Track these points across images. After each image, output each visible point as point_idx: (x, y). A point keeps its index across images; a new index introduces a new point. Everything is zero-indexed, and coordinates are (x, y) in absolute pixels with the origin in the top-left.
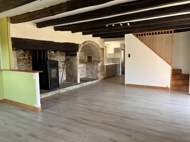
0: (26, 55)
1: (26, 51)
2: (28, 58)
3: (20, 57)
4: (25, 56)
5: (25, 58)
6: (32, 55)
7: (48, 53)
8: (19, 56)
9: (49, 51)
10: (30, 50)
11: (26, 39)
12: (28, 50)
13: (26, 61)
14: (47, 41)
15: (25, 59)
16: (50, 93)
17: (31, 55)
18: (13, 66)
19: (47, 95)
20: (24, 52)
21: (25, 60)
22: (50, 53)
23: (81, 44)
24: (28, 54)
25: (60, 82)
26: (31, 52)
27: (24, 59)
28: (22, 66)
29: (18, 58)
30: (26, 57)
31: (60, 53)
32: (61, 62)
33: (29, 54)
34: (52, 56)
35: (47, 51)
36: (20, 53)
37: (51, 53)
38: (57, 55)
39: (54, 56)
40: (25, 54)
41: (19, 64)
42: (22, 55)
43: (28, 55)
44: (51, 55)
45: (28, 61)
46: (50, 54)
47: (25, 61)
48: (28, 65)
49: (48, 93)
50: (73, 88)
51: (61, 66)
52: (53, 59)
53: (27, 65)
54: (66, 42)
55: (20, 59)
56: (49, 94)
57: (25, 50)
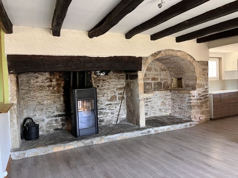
0: (54, 80)
1: (54, 74)
2: (57, 85)
3: (43, 84)
4: (51, 81)
5: (51, 85)
6: (63, 80)
7: (93, 75)
8: (42, 82)
9: (94, 72)
10: (59, 72)
11: (34, 55)
12: (56, 72)
13: (53, 89)
14: (74, 57)
15: (52, 85)
16: (71, 143)
17: (63, 79)
18: (10, 98)
19: (64, 147)
20: (50, 75)
21: (51, 87)
22: (96, 75)
23: (147, 58)
24: (57, 79)
25: (115, 122)
26: (62, 75)
27: (49, 86)
28: (46, 96)
29: (41, 85)
30: (54, 83)
31: (116, 75)
32: (117, 89)
33: (58, 78)
34: (99, 80)
35: (91, 73)
36: (44, 78)
37: (98, 76)
38: (110, 78)
39: (103, 80)
40: (52, 78)
41: (41, 93)
42: (47, 81)
43: (57, 80)
44: (98, 78)
45: (56, 88)
46: (95, 76)
47: (51, 88)
48: (56, 95)
49: (67, 144)
50: (125, 136)
51: (118, 96)
52: (102, 84)
53: (54, 94)
54: (113, 55)
55: (44, 86)
56: (70, 145)
57: (52, 73)
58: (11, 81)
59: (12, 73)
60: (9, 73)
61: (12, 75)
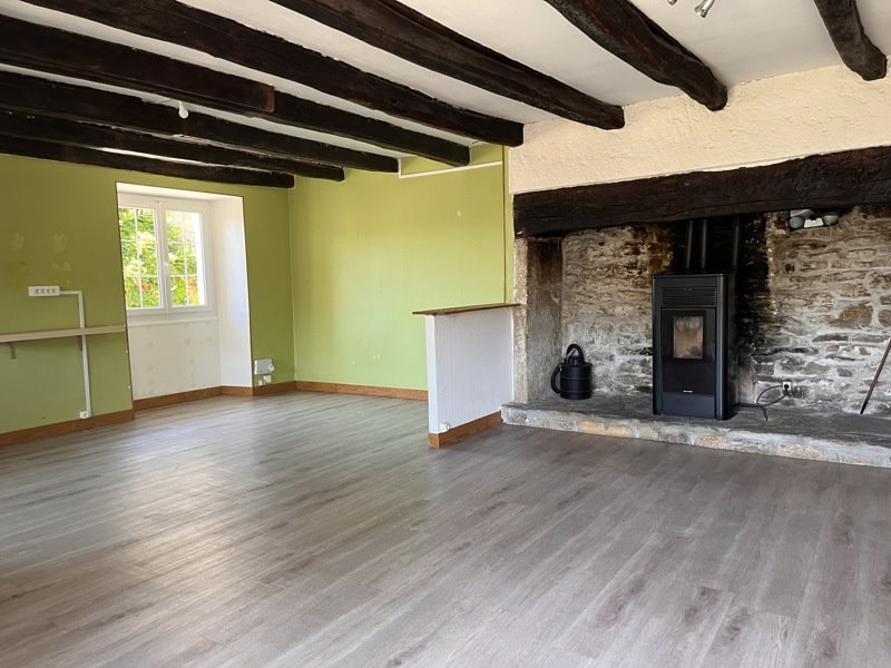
0: (644, 249)
1: (643, 230)
2: (653, 262)
3: (617, 259)
4: (636, 252)
5: (636, 263)
6: (670, 249)
7: (773, 230)
8: (614, 256)
9: (775, 218)
10: (662, 225)
11: (564, 189)
12: (651, 224)
13: (639, 273)
15: (639, 265)
16: (626, 422)
17: (669, 245)
19: (606, 428)
20: (635, 236)
21: (635, 268)
22: (784, 228)
24: (652, 245)
25: (855, 407)
26: (669, 234)
27: (631, 266)
28: (621, 294)
29: (611, 262)
30: (644, 257)
31: (878, 224)
32: (877, 281)
33: (655, 241)
34: (796, 245)
35: (764, 220)
36: (620, 243)
37: (792, 229)
38: (847, 237)
39: (814, 246)
40: (636, 244)
41: (609, 284)
42: (627, 251)
43: (653, 249)
44: (793, 239)
45: (647, 272)
46: (782, 232)
47: (635, 272)
48: (647, 290)
49: (614, 422)
51: (877, 309)
52: (808, 260)
53: (642, 290)
55: (617, 267)
56: (620, 426)
57: (639, 230)
58: (519, 254)
59: (520, 236)
60: (517, 236)
61: (521, 241)
